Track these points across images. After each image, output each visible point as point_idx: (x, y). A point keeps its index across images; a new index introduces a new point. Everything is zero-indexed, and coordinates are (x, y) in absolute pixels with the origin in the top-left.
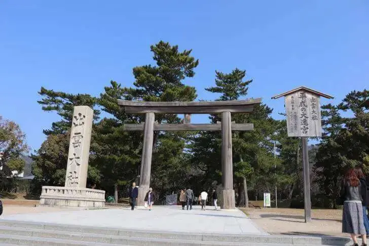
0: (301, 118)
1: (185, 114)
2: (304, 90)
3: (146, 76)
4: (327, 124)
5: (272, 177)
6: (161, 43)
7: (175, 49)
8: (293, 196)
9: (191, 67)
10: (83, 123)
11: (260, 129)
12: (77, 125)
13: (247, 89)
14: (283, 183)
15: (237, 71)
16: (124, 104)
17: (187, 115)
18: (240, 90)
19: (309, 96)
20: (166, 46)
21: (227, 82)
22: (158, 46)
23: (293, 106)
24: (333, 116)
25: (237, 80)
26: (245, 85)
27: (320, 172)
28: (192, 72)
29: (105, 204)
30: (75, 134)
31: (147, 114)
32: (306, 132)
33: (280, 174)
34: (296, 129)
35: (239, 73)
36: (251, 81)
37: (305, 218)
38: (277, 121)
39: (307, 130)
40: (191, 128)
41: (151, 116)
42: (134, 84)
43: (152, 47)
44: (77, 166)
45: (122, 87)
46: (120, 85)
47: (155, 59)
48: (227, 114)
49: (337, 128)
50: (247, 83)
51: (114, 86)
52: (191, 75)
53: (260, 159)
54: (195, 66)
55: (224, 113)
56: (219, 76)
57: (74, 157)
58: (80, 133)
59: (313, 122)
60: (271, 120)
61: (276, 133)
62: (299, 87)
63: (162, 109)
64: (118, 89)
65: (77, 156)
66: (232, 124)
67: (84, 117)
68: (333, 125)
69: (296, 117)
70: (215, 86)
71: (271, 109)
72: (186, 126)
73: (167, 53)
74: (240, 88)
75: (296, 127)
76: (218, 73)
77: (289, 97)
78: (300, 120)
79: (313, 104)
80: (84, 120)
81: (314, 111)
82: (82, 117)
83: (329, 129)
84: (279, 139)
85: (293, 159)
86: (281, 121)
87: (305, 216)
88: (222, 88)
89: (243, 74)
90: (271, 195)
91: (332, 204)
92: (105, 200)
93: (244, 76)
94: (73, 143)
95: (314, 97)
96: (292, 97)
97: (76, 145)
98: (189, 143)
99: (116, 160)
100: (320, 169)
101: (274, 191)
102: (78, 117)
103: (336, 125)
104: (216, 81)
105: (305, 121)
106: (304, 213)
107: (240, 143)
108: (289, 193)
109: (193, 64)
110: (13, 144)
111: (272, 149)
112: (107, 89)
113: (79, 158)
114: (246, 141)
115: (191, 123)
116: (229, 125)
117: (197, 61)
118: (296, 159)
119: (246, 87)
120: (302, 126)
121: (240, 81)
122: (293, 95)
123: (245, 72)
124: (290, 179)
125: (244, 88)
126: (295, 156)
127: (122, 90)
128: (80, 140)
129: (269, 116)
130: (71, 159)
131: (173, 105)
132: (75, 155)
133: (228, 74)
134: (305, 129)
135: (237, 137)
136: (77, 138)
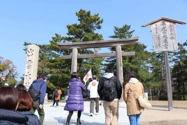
0: (163, 38)
1: (95, 48)
2: (164, 20)
3: (73, 29)
4: (178, 54)
5: (148, 83)
6: (81, 10)
7: (89, 13)
8: (160, 94)
9: (99, 23)
10: (33, 54)
11: (140, 57)
12: (29, 56)
13: (132, 35)
14: (154, 87)
15: (126, 26)
16: (60, 45)
17: (96, 49)
18: (128, 36)
19: (168, 24)
20: (84, 12)
21: (120, 32)
22: (80, 12)
23: (157, 31)
24: (181, 49)
25: (126, 31)
26: (130, 33)
27: (175, 80)
28: (100, 26)
29: (48, 101)
30: (29, 61)
31: (73, 49)
32: (167, 48)
33: (152, 82)
34: (160, 46)
35: (127, 27)
36: (134, 31)
37: (169, 107)
38: (150, 52)
39: (167, 47)
40: (99, 56)
41: (75, 50)
42: (67, 34)
43: (76, 13)
44: (30, 80)
45: (61, 37)
46: (60, 36)
47: (79, 20)
48: (119, 47)
49: (184, 56)
50: (132, 32)
51: (57, 36)
52: (99, 28)
53: (141, 74)
54: (101, 23)
55: (117, 46)
56: (116, 29)
57: (28, 74)
58: (31, 60)
59: (171, 40)
60: (146, 52)
61: (149, 59)
62: (160, 18)
63: (82, 45)
64: (59, 38)
65: (29, 74)
66: (122, 52)
67: (33, 51)
68: (181, 54)
69: (159, 37)
70: (114, 35)
71: (146, 46)
72: (95, 55)
73: (84, 15)
74: (128, 35)
75: (159, 45)
76: (115, 28)
77: (154, 25)
78: (162, 40)
79: (171, 29)
80: (34, 52)
81: (172, 34)
82: (32, 51)
83: (179, 57)
84: (151, 62)
85: (160, 74)
86: (152, 52)
87: (169, 105)
88: (118, 35)
89: (129, 27)
90: (148, 93)
91: (182, 97)
92: (47, 99)
93: (130, 28)
94: (27, 66)
95: (172, 24)
96: (156, 25)
97: (29, 67)
98: (103, 67)
99: (59, 77)
100: (175, 79)
101: (150, 92)
102: (30, 51)
103: (183, 55)
104: (114, 32)
105: (166, 40)
106: (168, 103)
107: (129, 65)
108: (158, 92)
109: (100, 22)
110: (10, 72)
111: (148, 69)
112: (53, 38)
113: (30, 75)
114: (133, 64)
115: (98, 53)
116: (120, 53)
117: (102, 20)
118: (161, 74)
119: (131, 34)
120: (164, 44)
121: (128, 31)
122: (156, 24)
123: (130, 26)
124: (158, 84)
125: (130, 35)
126: (161, 72)
127: (61, 38)
128: (31, 65)
129: (145, 50)
130: (26, 76)
131: (88, 43)
132: (28, 73)
133: (121, 28)
134: (166, 46)
135: (127, 62)
136: (29, 63)
